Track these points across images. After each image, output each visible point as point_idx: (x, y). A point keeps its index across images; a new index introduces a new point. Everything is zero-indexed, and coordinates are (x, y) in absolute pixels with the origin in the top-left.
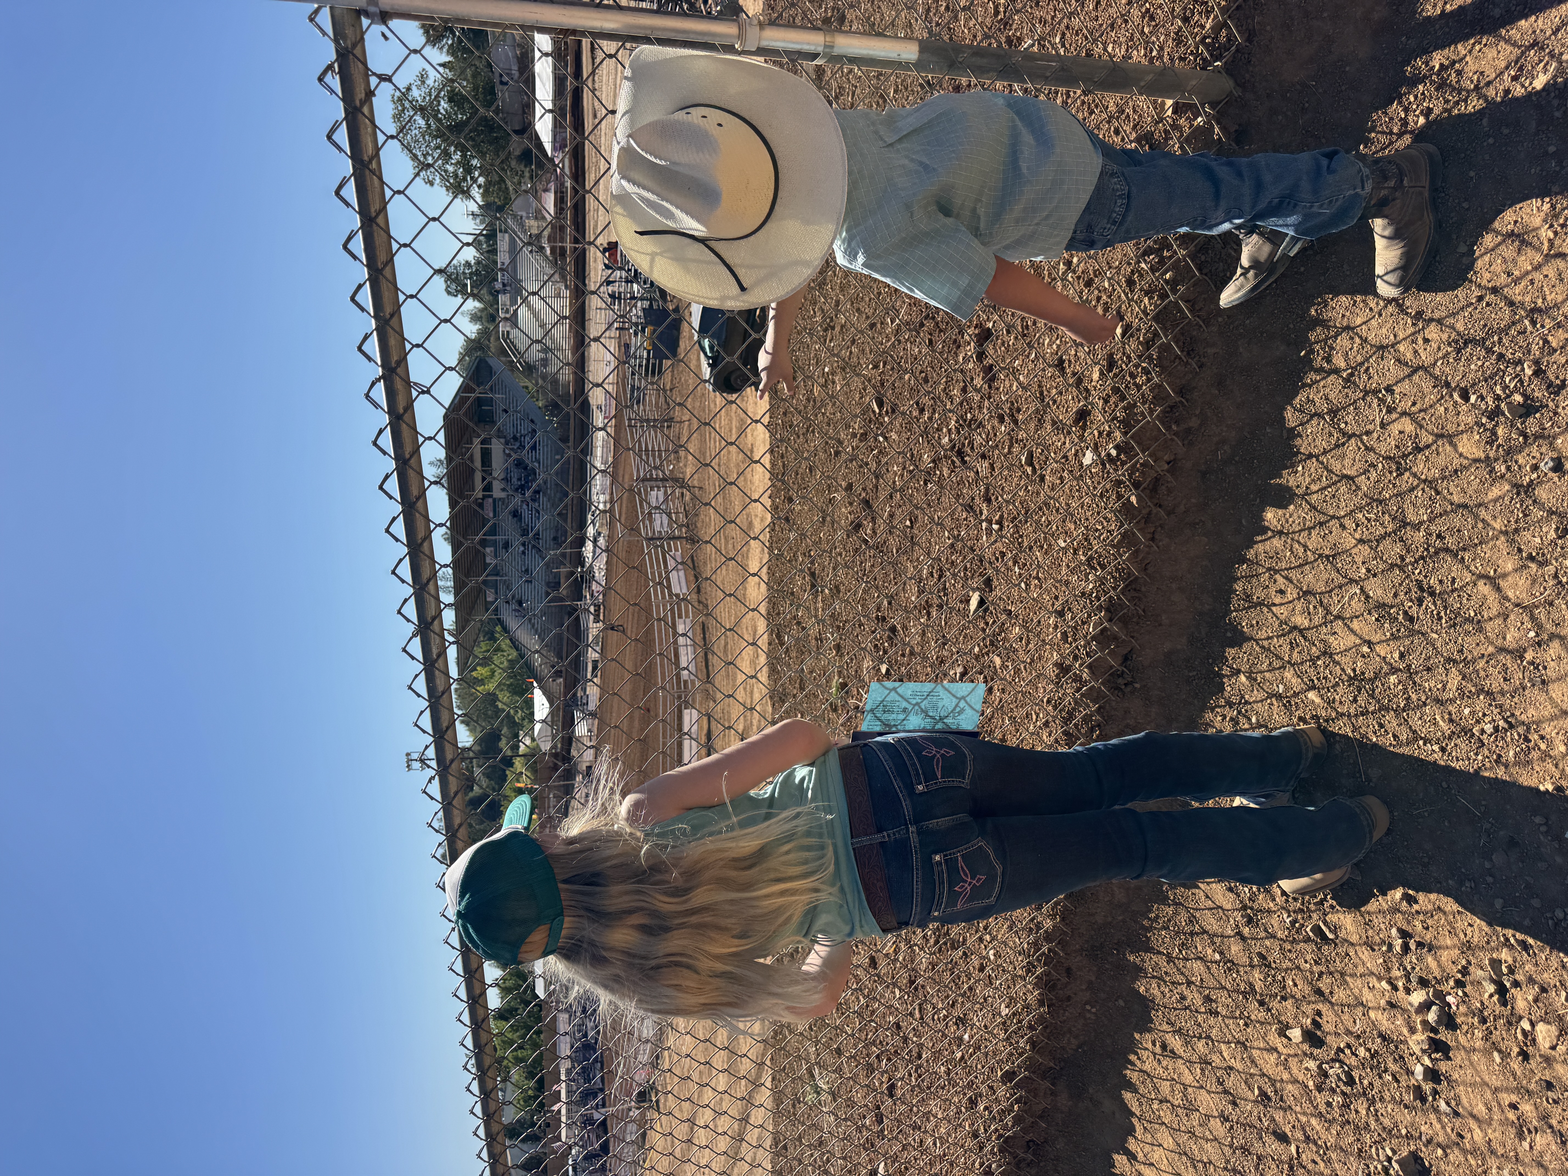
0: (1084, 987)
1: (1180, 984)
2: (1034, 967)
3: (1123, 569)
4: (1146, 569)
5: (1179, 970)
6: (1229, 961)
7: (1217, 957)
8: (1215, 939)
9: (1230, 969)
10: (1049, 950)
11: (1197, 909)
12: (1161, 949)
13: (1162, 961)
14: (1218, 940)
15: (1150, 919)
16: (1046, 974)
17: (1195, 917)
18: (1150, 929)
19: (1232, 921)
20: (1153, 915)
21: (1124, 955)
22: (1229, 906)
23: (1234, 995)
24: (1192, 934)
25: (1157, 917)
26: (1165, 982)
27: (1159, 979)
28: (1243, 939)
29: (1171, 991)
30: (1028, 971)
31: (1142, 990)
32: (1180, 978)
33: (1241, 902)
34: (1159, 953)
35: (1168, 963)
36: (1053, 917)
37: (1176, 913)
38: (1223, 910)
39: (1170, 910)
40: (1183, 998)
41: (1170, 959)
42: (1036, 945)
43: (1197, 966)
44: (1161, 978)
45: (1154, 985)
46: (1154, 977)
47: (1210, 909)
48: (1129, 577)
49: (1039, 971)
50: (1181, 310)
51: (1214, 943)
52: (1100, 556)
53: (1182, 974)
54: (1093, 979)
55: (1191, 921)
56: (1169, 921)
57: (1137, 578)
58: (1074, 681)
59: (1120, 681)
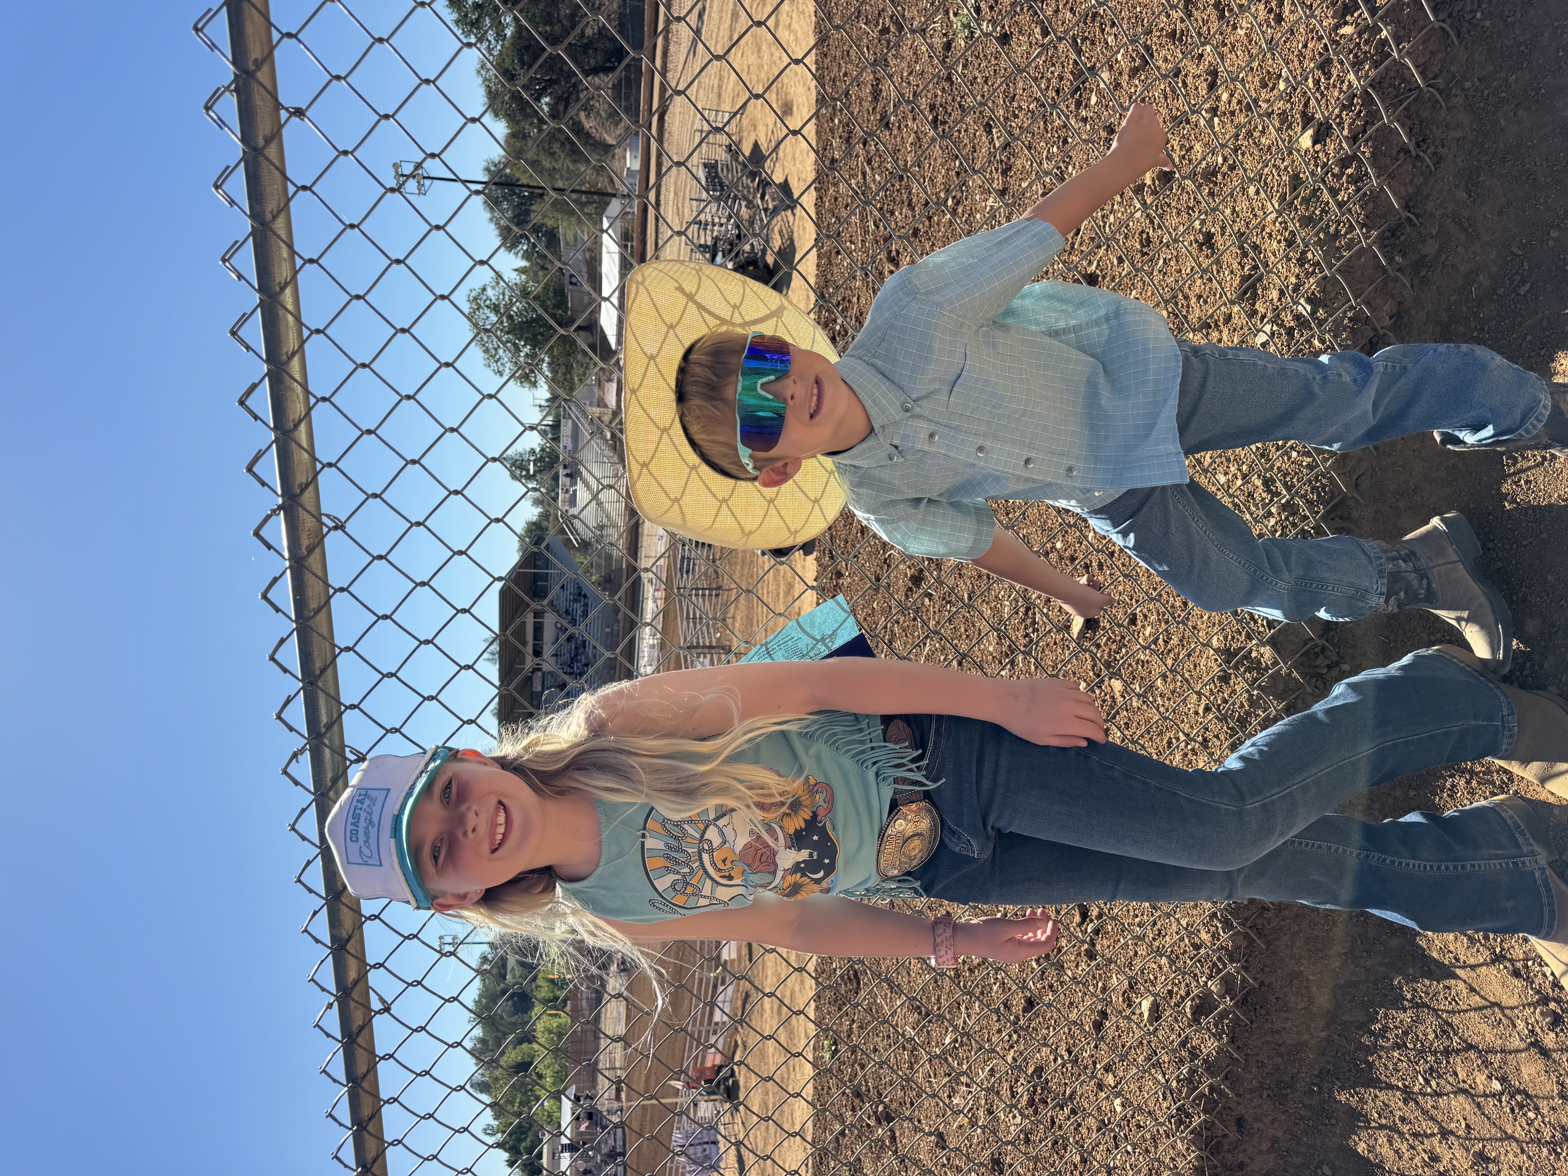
0: (1264, 1148)
1: (1428, 1136)
2: (1188, 1115)
3: (1324, 486)
4: (1357, 486)
5: (1425, 1112)
6: (1519, 1092)
7: (1496, 1086)
8: (1490, 1057)
9: (1521, 1106)
10: (1212, 1088)
11: (1453, 1012)
12: (1393, 1081)
13: (1395, 1100)
14: (1496, 1059)
15: (1372, 1033)
16: (1207, 1126)
17: (1451, 1025)
18: (1374, 1049)
19: (1520, 1025)
20: (1378, 1026)
21: (1331, 1092)
22: (1514, 1001)
23: (1532, 1149)
24: (1447, 1052)
25: (1385, 1029)
26: (1401, 1134)
27: (1391, 1129)
28: (1545, 1053)
29: (1413, 1147)
30: (1180, 1122)
31: (1361, 1148)
32: (1427, 1127)
33: (1538, 992)
34: (1390, 1087)
35: (1405, 1101)
36: (1218, 1036)
37: (1416, 1021)
38: (1502, 1008)
39: (1406, 1017)
40: (1435, 1158)
41: (1408, 1095)
42: (1190, 1081)
43: (1459, 1105)
44: (1394, 1129)
45: (1382, 1140)
46: (1381, 1127)
47: (1480, 1009)
48: (1332, 498)
49: (1196, 1121)
50: (1408, 79)
51: (1487, 1064)
52: (1285, 475)
53: (1432, 1118)
54: (1280, 1134)
55: (1444, 1032)
56: (1405, 1033)
57: (1345, 498)
58: (1249, 670)
59: (1321, 661)
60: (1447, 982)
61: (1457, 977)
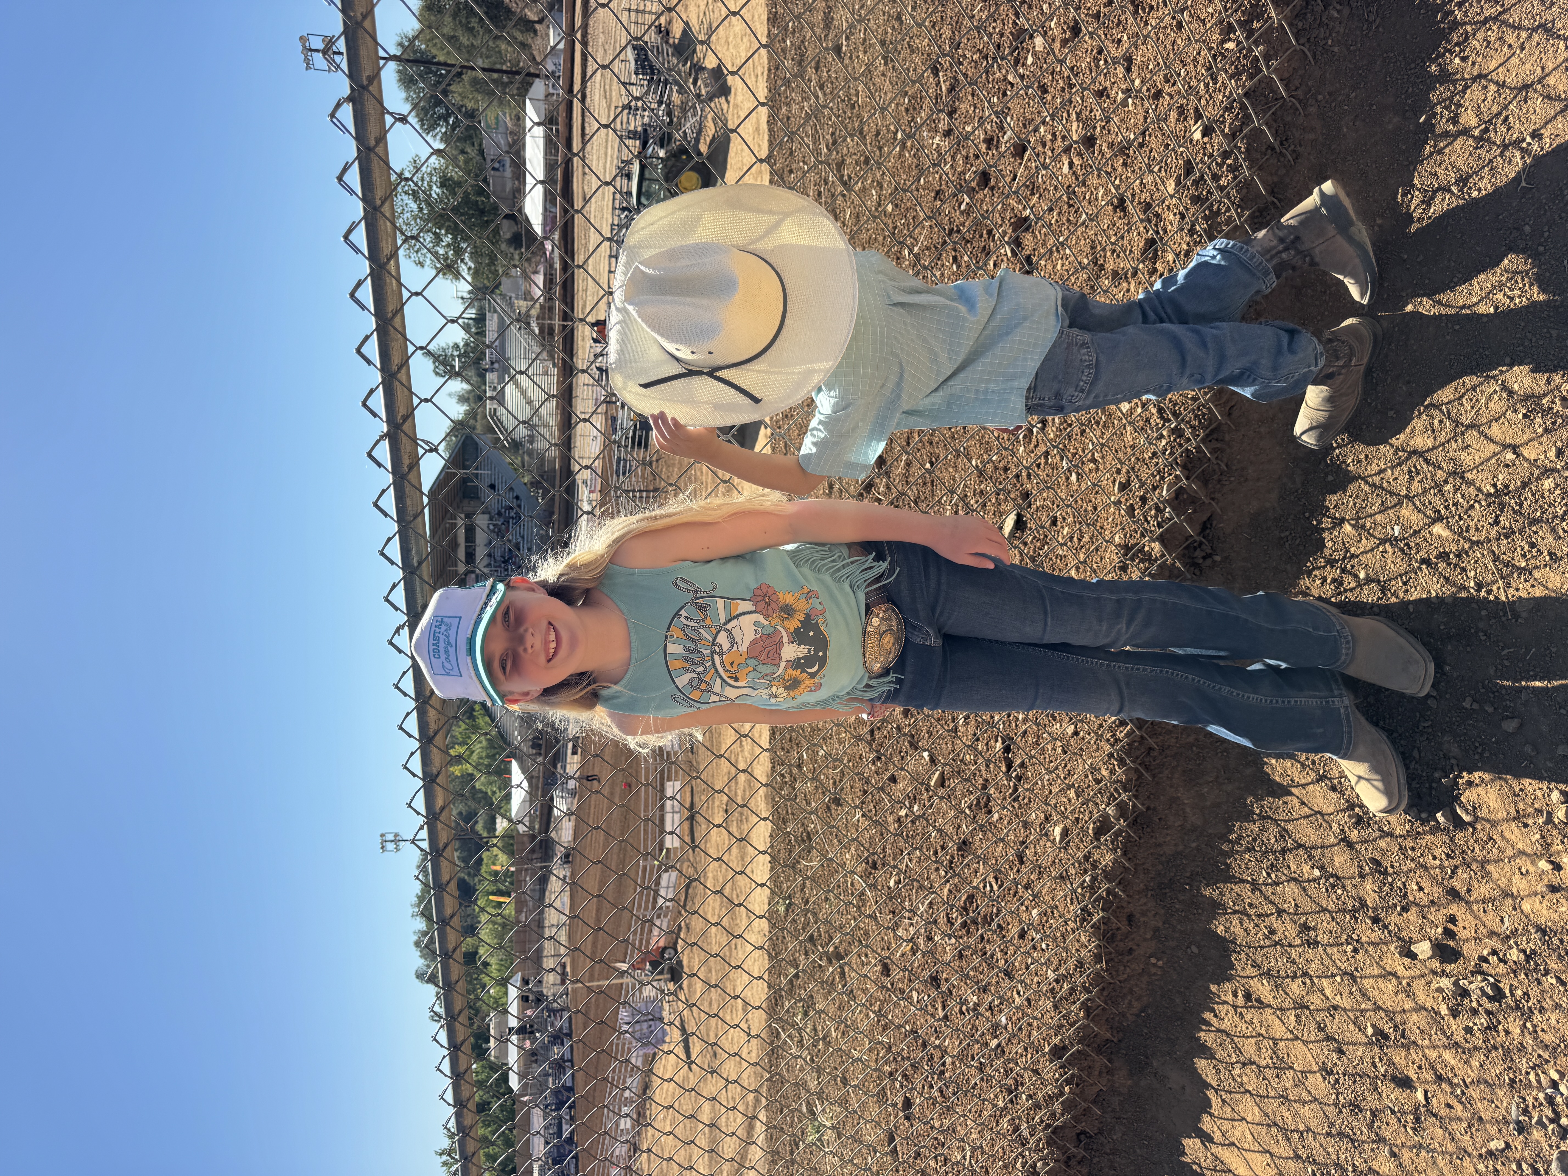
0: (1148, 936)
1: (1268, 916)
2: (1090, 914)
3: (1204, 414)
4: (1230, 414)
5: (1266, 898)
6: (1332, 876)
7: (1317, 873)
8: (1314, 852)
9: (1333, 886)
10: (1109, 891)
11: (1289, 821)
12: (1245, 877)
13: (1245, 890)
14: (1317, 853)
15: (1230, 841)
16: (1105, 921)
17: (1287, 831)
18: (1231, 854)
19: (1335, 826)
20: (1234, 836)
21: (1199, 889)
22: (1331, 809)
23: (1339, 917)
24: (1283, 851)
25: (1240, 837)
26: (1249, 916)
27: (1241, 913)
28: (1350, 845)
29: (1257, 926)
30: (1084, 920)
31: (1220, 930)
32: (1268, 908)
33: (1348, 801)
34: (1242, 881)
35: (1253, 891)
36: (1114, 850)
37: (1263, 830)
38: (1322, 815)
39: (1255, 827)
40: (1272, 932)
41: (1255, 886)
42: (1092, 888)
43: (1290, 890)
44: (1244, 913)
45: (1236, 922)
46: (1235, 912)
47: (1308, 817)
48: (1210, 424)
49: (1096, 918)
50: (1275, 91)
51: (1311, 857)
52: (1175, 405)
53: (1271, 902)
54: (1160, 924)
55: (1282, 836)
56: (1254, 840)
57: (1220, 424)
58: (1142, 561)
59: (1199, 553)
60: (1285, 799)
61: (1291, 794)
